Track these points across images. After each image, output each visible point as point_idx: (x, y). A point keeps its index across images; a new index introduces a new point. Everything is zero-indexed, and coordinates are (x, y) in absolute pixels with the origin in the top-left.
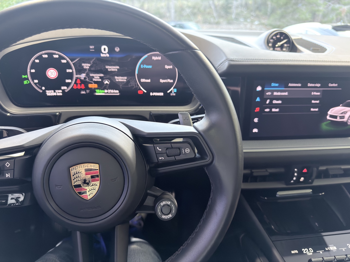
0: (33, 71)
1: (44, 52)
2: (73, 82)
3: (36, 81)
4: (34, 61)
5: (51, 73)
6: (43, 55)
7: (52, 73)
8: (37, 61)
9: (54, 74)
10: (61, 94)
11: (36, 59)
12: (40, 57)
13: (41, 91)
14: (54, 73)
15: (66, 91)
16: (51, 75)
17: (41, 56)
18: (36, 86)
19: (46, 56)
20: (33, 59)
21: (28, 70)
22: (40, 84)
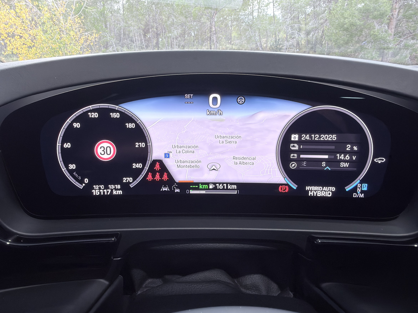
0: (67, 145)
1: (91, 107)
2: (147, 168)
3: (72, 167)
4: (71, 125)
5: (103, 149)
6: (90, 114)
7: (105, 151)
8: (77, 125)
9: (109, 153)
10: (120, 192)
11: (75, 120)
12: (83, 118)
13: (81, 186)
14: (108, 149)
15: (132, 186)
16: (103, 153)
17: (86, 113)
18: (71, 177)
19: (95, 115)
20: (69, 121)
21: (59, 144)
22: (80, 173)
